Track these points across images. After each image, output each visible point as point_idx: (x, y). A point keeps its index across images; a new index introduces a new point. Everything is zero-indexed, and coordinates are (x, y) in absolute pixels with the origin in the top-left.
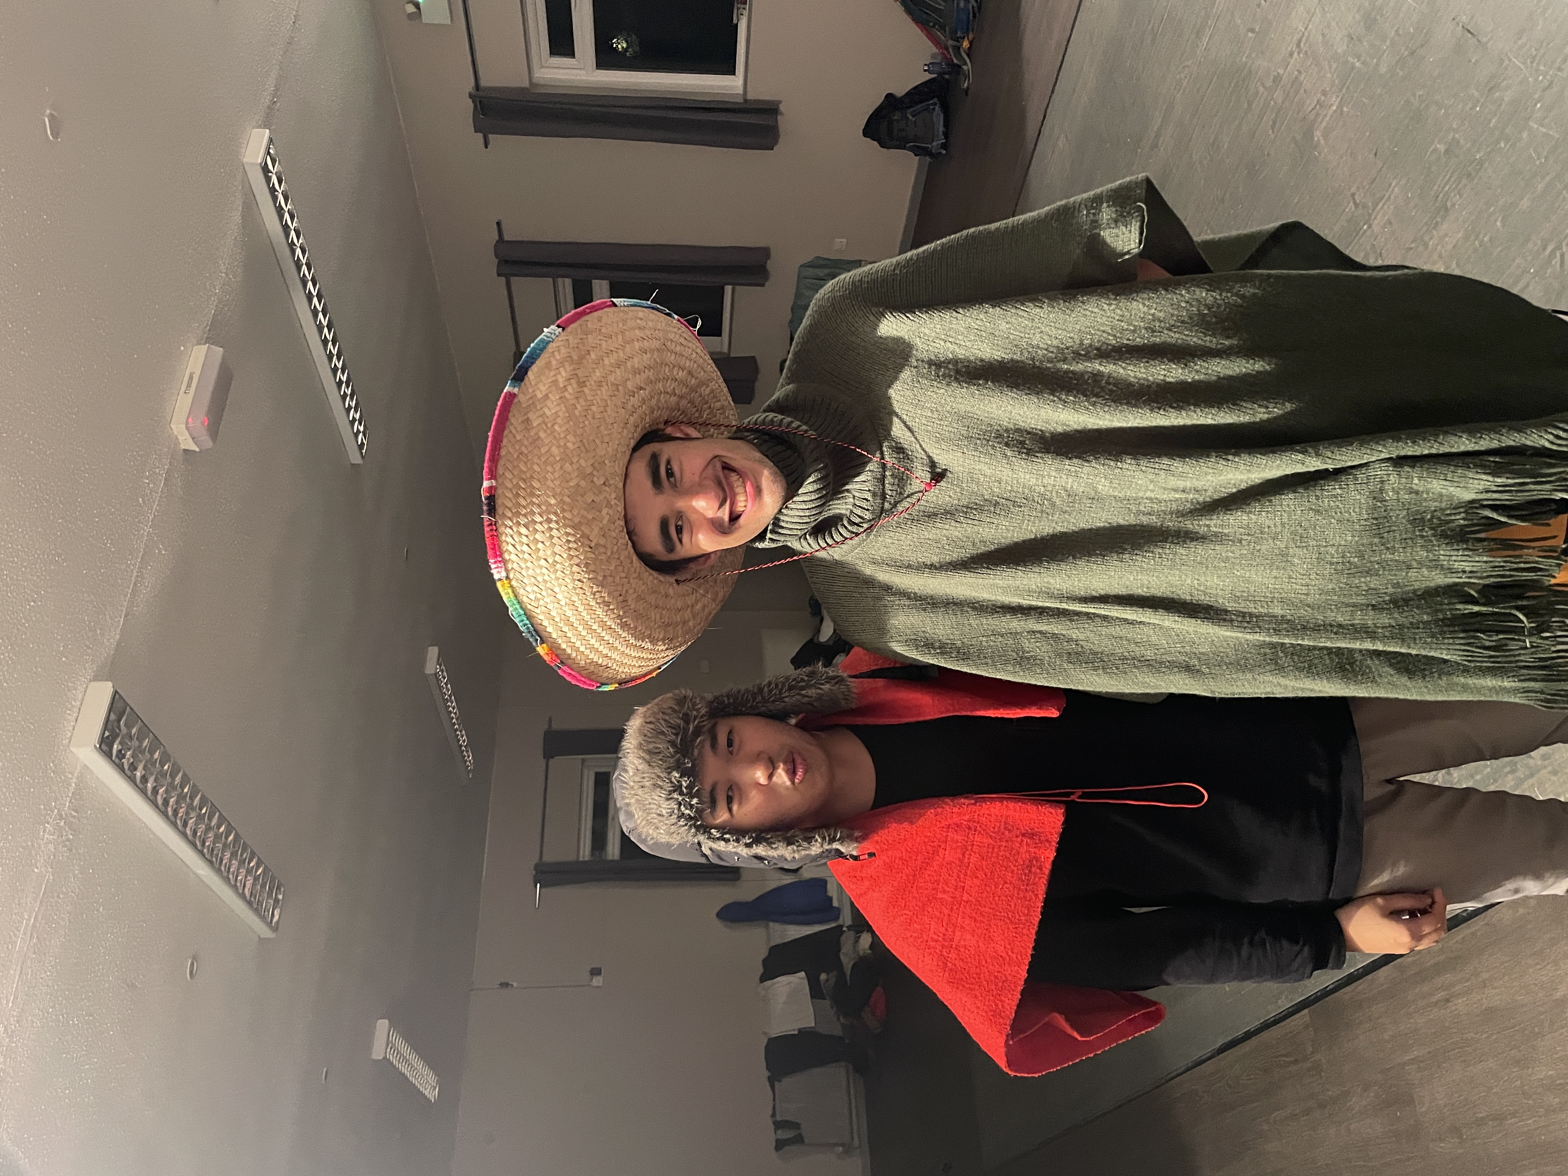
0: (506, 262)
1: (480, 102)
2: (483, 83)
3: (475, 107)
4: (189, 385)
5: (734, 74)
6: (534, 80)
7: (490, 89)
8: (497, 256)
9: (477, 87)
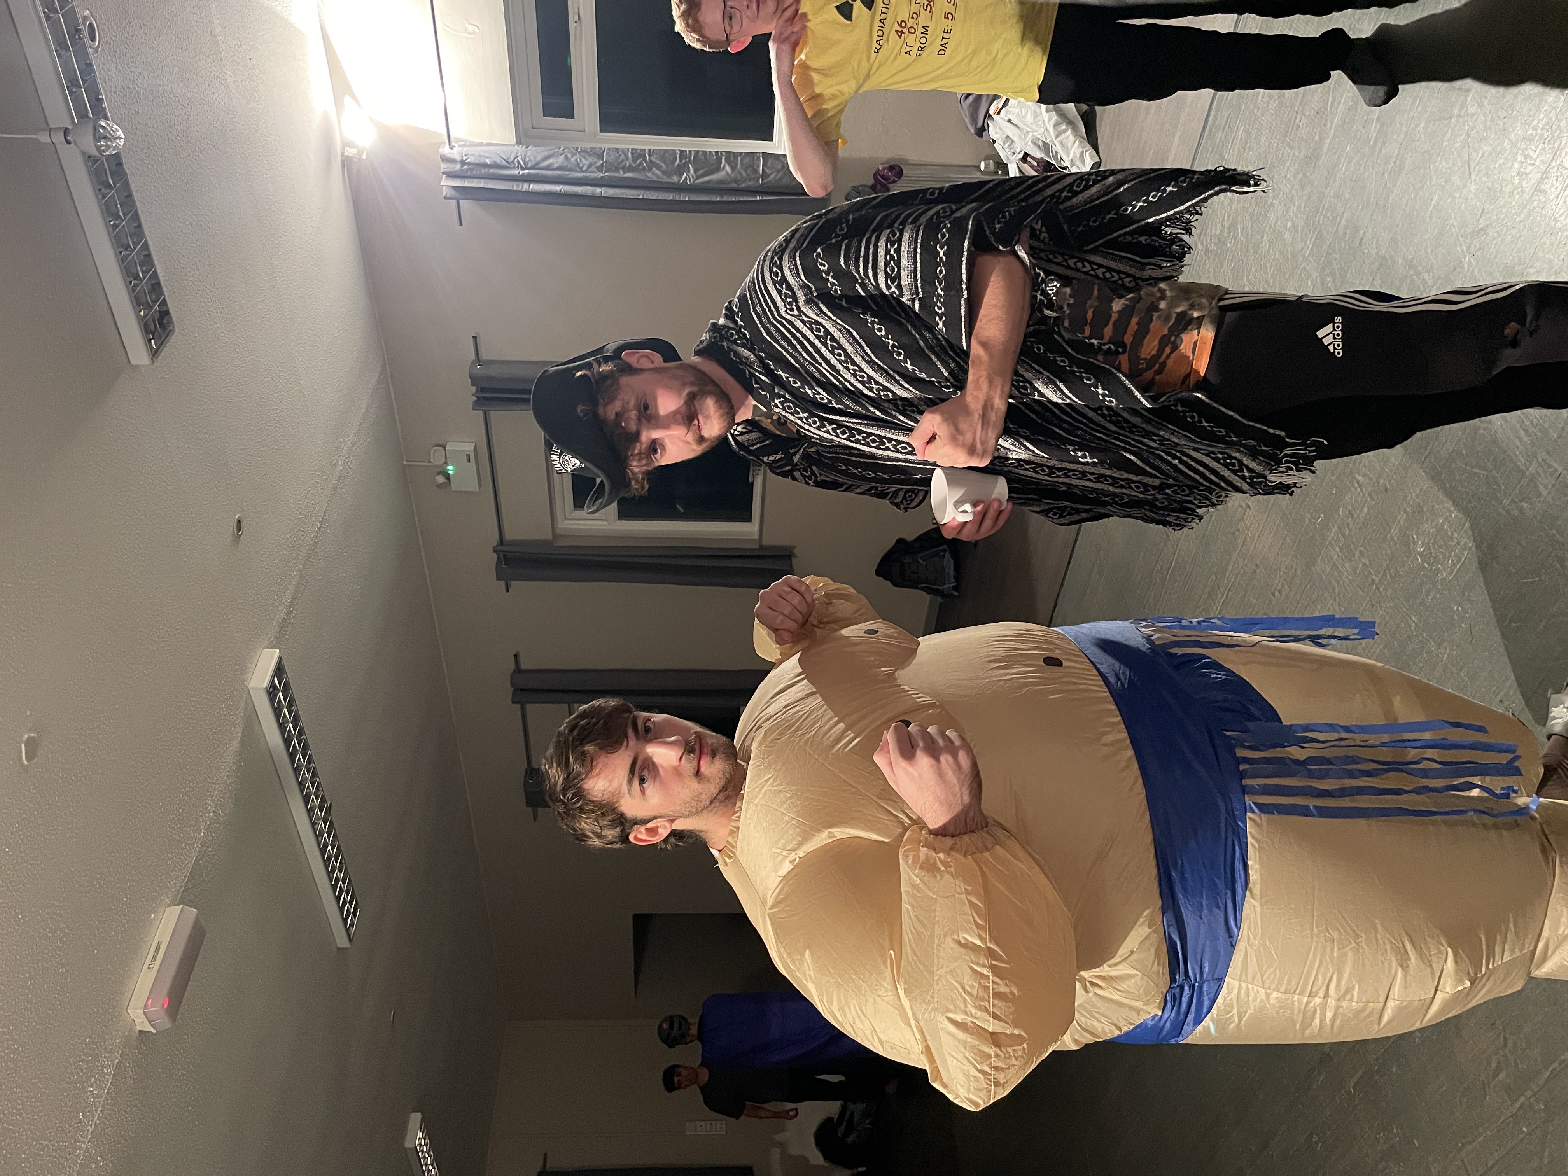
0: (522, 690)
1: (504, 555)
2: (508, 536)
3: (499, 558)
4: (154, 958)
5: (750, 521)
6: (558, 532)
7: (513, 543)
8: (512, 684)
9: (502, 541)
